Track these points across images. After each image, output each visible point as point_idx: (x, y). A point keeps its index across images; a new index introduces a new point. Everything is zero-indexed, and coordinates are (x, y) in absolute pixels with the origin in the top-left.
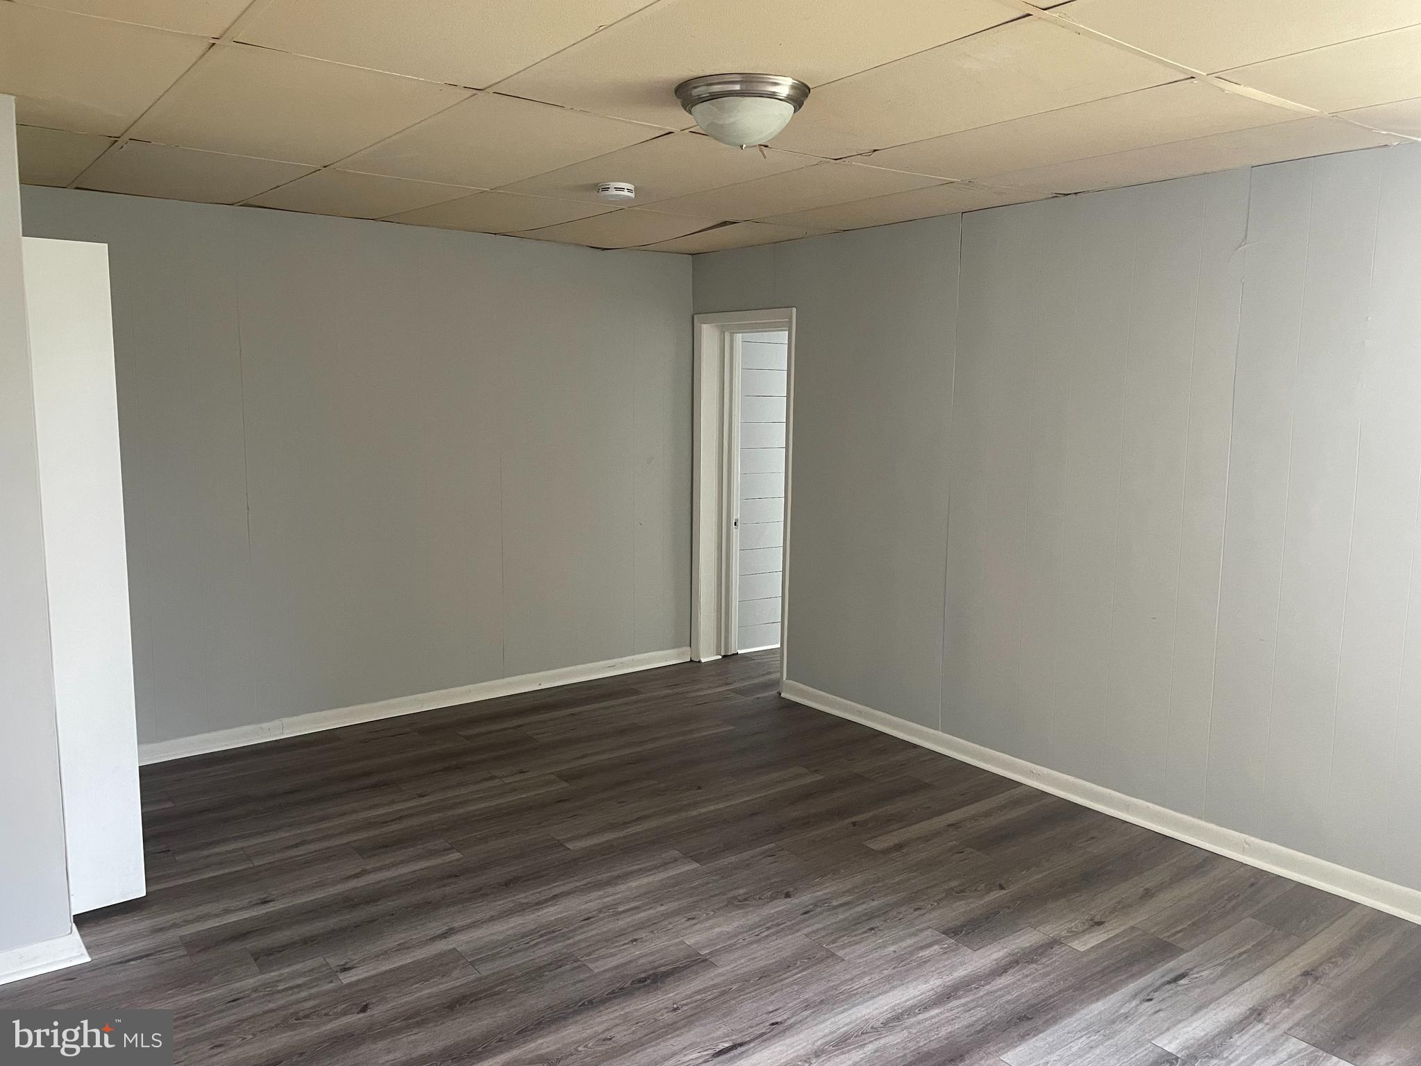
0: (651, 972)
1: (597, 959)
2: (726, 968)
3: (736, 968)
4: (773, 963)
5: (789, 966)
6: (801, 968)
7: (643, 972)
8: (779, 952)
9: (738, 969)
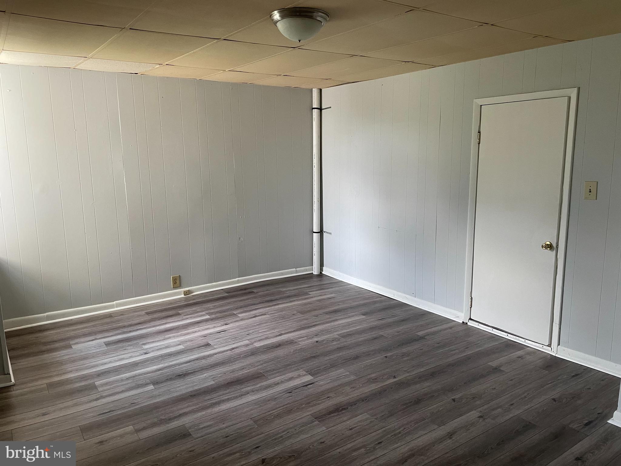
0: (340, 413)
1: (367, 419)
2: (306, 414)
3: (302, 414)
4: (284, 417)
5: (277, 415)
6: (272, 415)
7: (343, 413)
8: (280, 423)
9: (301, 414)
